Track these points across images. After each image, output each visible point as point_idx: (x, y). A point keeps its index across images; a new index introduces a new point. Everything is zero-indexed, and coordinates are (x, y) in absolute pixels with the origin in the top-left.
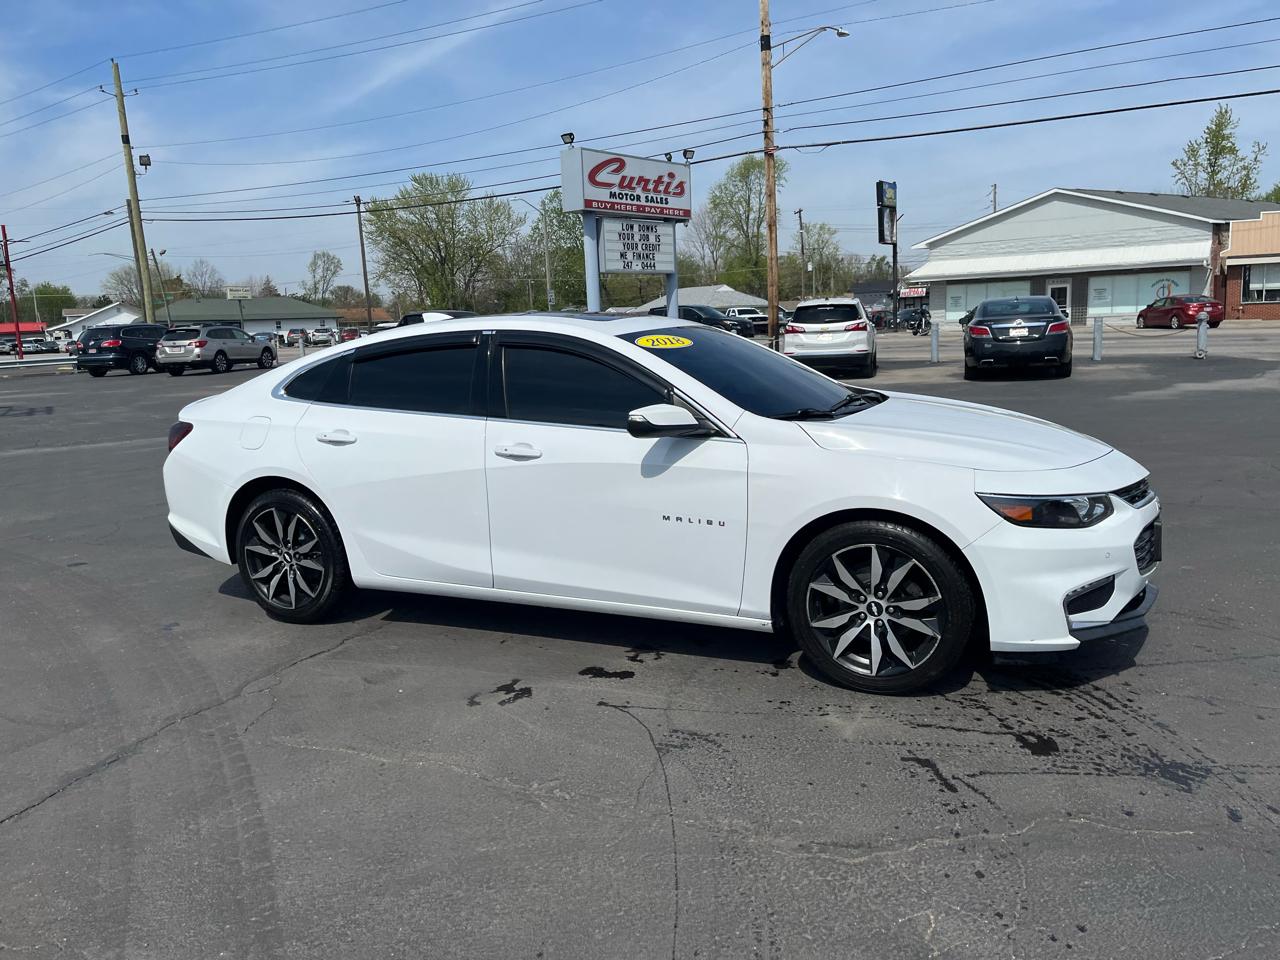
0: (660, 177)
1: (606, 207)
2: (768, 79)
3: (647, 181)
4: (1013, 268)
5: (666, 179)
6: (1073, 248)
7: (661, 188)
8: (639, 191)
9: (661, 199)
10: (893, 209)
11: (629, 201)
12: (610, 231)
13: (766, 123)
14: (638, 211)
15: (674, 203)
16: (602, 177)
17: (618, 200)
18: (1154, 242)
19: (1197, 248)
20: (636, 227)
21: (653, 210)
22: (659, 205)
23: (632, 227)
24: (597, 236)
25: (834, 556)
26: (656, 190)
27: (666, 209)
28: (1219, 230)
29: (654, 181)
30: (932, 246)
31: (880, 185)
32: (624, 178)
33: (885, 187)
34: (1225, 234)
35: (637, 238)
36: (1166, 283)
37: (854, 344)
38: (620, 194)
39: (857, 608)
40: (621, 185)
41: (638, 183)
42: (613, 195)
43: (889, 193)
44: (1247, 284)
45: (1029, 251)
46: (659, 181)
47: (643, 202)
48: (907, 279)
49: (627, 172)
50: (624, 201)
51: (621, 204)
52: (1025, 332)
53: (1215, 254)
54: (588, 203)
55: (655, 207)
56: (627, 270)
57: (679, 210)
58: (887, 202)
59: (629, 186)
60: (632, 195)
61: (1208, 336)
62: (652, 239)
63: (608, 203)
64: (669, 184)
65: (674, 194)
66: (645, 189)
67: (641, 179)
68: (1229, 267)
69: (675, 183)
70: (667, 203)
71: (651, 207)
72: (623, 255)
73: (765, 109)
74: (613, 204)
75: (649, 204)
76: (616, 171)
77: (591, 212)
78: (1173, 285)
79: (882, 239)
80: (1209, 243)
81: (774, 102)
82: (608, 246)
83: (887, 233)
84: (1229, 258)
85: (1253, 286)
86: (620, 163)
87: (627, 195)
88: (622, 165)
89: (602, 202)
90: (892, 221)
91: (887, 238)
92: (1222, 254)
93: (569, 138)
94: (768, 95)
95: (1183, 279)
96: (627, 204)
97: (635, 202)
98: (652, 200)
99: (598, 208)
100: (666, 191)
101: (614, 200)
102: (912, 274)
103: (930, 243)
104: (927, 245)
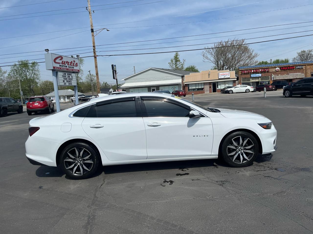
0: (72, 62)
1: (59, 69)
2: (94, 39)
3: (68, 63)
4: (144, 85)
5: (73, 62)
6: (156, 81)
7: (72, 64)
8: (67, 65)
9: (72, 67)
10: (116, 71)
11: (64, 67)
12: (60, 75)
13: (94, 50)
14: (67, 70)
15: (75, 68)
16: (57, 61)
17: (62, 67)
18: (170, 79)
19: (179, 81)
20: (66, 74)
21: (70, 70)
22: (72, 69)
23: (65, 74)
24: (57, 76)
25: (232, 140)
26: (71, 65)
27: (74, 69)
28: (183, 77)
29: (70, 63)
30: (125, 80)
31: (112, 65)
33: (114, 66)
34: (184, 78)
35: (67, 77)
36: (174, 88)
38: (62, 65)
39: (237, 150)
40: (62, 63)
41: (66, 63)
42: (60, 66)
43: (114, 68)
44: (189, 88)
45: (146, 81)
46: (71, 62)
47: (68, 68)
49: (64, 60)
50: (63, 67)
51: (62, 68)
53: (182, 81)
54: (54, 67)
55: (71, 69)
56: (65, 85)
57: (77, 70)
59: (64, 64)
60: (65, 66)
61: (194, 98)
62: (71, 77)
63: (59, 68)
64: (74, 63)
65: (75, 66)
66: (68, 64)
67: (67, 62)
68: (185, 84)
69: (75, 63)
70: (74, 68)
71: (70, 69)
72: (64, 81)
73: (94, 46)
74: (60, 68)
75: (69, 68)
76: (61, 59)
77: (55, 70)
78: (175, 88)
79: (114, 78)
80: (181, 79)
81: (96, 45)
82: (60, 79)
83: (115, 77)
84: (185, 82)
85: (190, 88)
86: (61, 57)
87: (64, 66)
88: (62, 58)
89: (58, 67)
90: (116, 74)
91: (115, 78)
92: (184, 82)
93: (47, 50)
94: (94, 43)
95: (177, 87)
96: (64, 68)
97: (66, 68)
98: (70, 67)
99: (57, 69)
100: (73, 65)
101: (60, 67)
102: (122, 86)
103: (125, 79)
104: (124, 79)
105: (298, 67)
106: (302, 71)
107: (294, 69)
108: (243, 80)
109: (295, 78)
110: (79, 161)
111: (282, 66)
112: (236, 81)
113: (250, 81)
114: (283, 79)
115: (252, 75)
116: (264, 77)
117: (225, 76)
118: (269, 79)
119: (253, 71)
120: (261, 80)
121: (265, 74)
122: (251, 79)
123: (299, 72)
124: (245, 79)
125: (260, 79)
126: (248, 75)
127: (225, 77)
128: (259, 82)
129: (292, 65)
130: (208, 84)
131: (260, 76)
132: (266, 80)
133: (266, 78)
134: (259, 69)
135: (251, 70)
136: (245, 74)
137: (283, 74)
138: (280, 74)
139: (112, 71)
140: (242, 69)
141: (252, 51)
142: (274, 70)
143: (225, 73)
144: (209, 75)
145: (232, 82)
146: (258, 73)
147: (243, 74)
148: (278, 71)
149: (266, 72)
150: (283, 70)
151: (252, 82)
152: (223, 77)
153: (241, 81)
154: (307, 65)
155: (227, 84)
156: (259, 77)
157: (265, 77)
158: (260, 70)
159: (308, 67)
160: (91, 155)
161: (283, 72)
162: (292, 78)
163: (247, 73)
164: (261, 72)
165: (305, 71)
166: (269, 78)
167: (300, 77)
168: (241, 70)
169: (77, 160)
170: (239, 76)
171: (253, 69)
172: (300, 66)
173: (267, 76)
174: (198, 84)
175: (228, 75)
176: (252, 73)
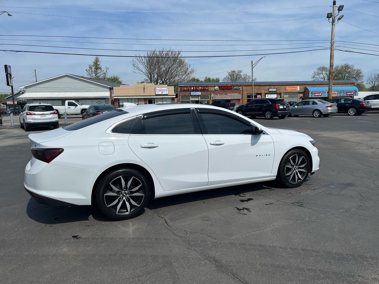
4: (56, 96)
6: (73, 92)
10: (11, 75)
18: (94, 91)
19: (107, 94)
25: (290, 158)
28: (111, 89)
31: (6, 66)
33: (8, 67)
34: (112, 90)
36: (100, 103)
37: (54, 118)
43: (9, 69)
44: (119, 103)
45: (60, 92)
48: (18, 98)
53: (111, 95)
58: (9, 72)
68: (114, 99)
79: (8, 84)
80: (109, 92)
83: (10, 82)
84: (114, 96)
85: (121, 104)
90: (10, 78)
91: (10, 84)
92: (113, 95)
95: (103, 101)
102: (21, 96)
103: (25, 87)
104: (24, 87)
105: (235, 88)
106: (239, 92)
107: (232, 89)
108: (183, 98)
109: (233, 99)
110: (125, 194)
111: (220, 85)
112: (175, 99)
113: (189, 99)
114: (221, 99)
115: (191, 93)
116: (203, 96)
117: (162, 92)
118: (208, 99)
119: (192, 89)
120: (201, 99)
121: (205, 92)
122: (191, 97)
123: (236, 93)
124: (184, 97)
125: (200, 97)
126: (188, 93)
127: (163, 94)
128: (198, 101)
129: (230, 85)
130: (143, 99)
131: (200, 94)
132: (206, 99)
133: (206, 98)
134: (199, 86)
135: (191, 87)
136: (184, 90)
137: (222, 94)
138: (219, 93)
139: (5, 74)
140: (182, 86)
141: (188, 65)
142: (213, 89)
143: (162, 88)
144: (144, 89)
145: (170, 100)
146: (198, 91)
147: (182, 91)
148: (217, 90)
149: (206, 90)
150: (222, 89)
151: (192, 101)
152: (160, 93)
153: (180, 99)
154: (244, 86)
155: (165, 101)
156: (199, 96)
157: (205, 96)
158: (200, 88)
159: (245, 88)
160: (142, 184)
161: (222, 91)
162: (230, 99)
163: (186, 90)
164: (201, 90)
165: (241, 92)
166: (208, 97)
167: (238, 98)
168: (180, 86)
169: (121, 193)
170: (178, 93)
171: (193, 86)
172: (237, 86)
173: (207, 94)
174: (130, 100)
175: (166, 91)
176: (192, 91)
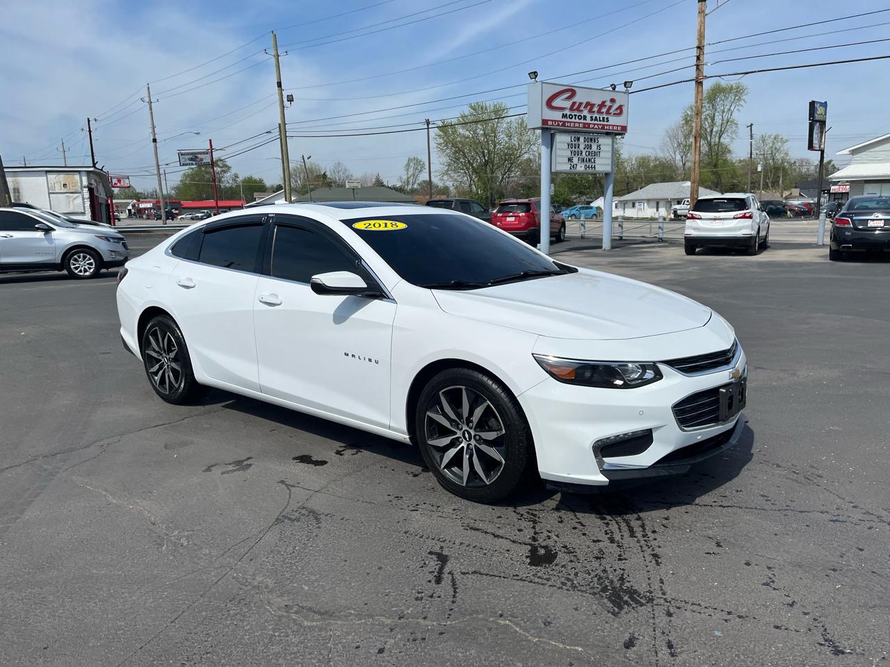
0: (604, 102)
1: (558, 125)
2: (702, 23)
3: (593, 105)
5: (608, 104)
7: (604, 110)
8: (585, 113)
9: (603, 118)
10: (823, 123)
11: (577, 120)
12: (560, 142)
13: (698, 58)
14: (584, 127)
15: (614, 121)
16: (556, 103)
17: (568, 120)
20: (582, 139)
21: (596, 126)
22: (600, 123)
23: (579, 139)
24: (551, 145)
25: (441, 393)
26: (599, 112)
27: (607, 125)
29: (599, 105)
30: (854, 152)
31: (812, 104)
32: (574, 103)
33: (817, 106)
35: (582, 147)
37: (740, 229)
38: (570, 115)
39: (455, 433)
40: (571, 109)
41: (585, 107)
42: (564, 116)
43: (820, 110)
46: (603, 105)
47: (588, 120)
48: (831, 178)
49: (577, 99)
50: (573, 120)
51: (571, 122)
52: (881, 224)
54: (545, 122)
55: (598, 125)
56: (573, 170)
57: (617, 126)
58: (817, 117)
59: (578, 109)
60: (580, 116)
62: (594, 148)
63: (561, 122)
64: (610, 107)
65: (614, 114)
66: (591, 111)
67: (588, 104)
69: (616, 106)
70: (608, 121)
71: (594, 124)
72: (570, 160)
73: (699, 47)
74: (564, 122)
75: (593, 122)
76: (569, 98)
77: (547, 128)
79: (811, 147)
81: (706, 42)
82: (559, 153)
83: (815, 142)
86: (572, 92)
87: (575, 115)
88: (573, 93)
89: (555, 121)
90: (822, 132)
91: (816, 145)
93: (534, 74)
94: (701, 36)
96: (575, 123)
97: (582, 121)
98: (596, 119)
99: (553, 125)
100: (608, 112)
101: (564, 120)
102: (836, 175)
103: (853, 150)
104: (850, 151)
139: (808, 122)
